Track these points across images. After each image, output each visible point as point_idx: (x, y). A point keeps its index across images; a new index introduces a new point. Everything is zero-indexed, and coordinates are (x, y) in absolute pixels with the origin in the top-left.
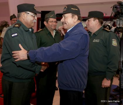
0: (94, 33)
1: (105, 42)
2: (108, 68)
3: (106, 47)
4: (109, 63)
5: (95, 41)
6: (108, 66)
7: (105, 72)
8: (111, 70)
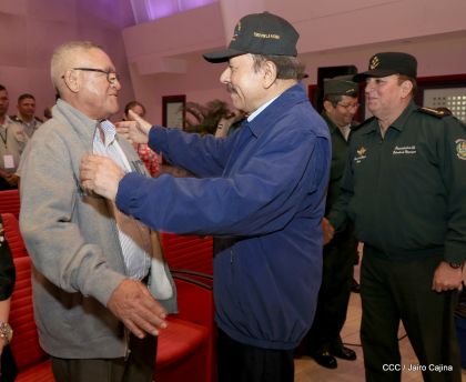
0: (390, 127)
1: (433, 152)
2: (450, 230)
3: (436, 166)
4: (453, 213)
5: (398, 151)
6: (451, 225)
7: (443, 246)
8: (462, 235)
